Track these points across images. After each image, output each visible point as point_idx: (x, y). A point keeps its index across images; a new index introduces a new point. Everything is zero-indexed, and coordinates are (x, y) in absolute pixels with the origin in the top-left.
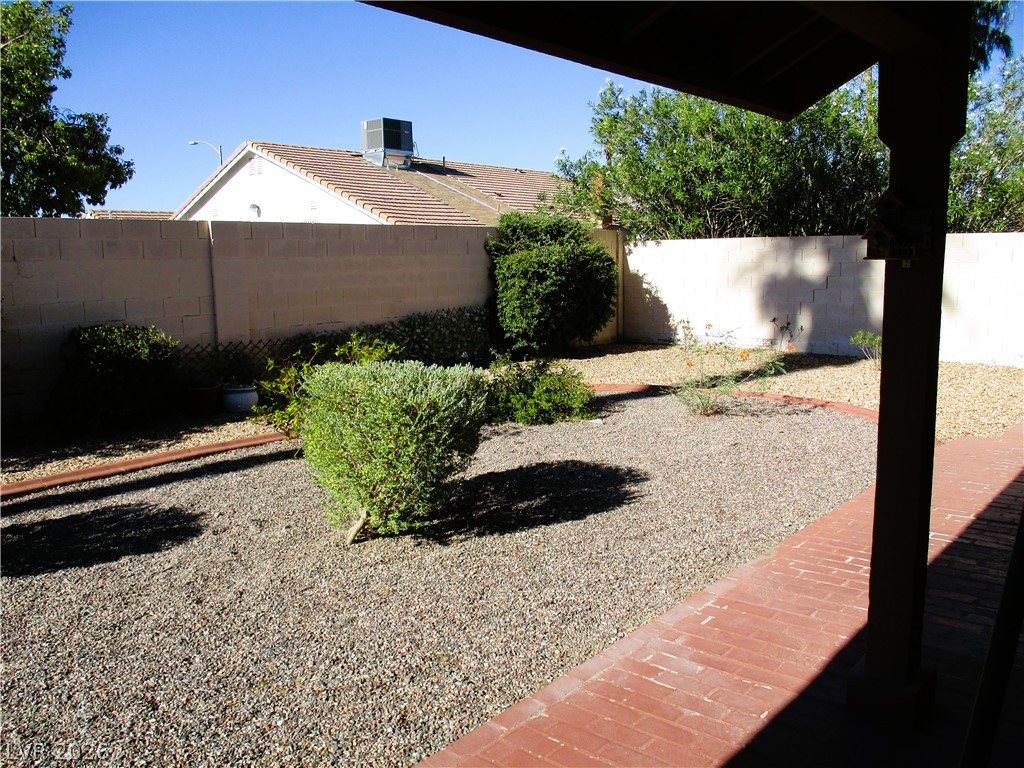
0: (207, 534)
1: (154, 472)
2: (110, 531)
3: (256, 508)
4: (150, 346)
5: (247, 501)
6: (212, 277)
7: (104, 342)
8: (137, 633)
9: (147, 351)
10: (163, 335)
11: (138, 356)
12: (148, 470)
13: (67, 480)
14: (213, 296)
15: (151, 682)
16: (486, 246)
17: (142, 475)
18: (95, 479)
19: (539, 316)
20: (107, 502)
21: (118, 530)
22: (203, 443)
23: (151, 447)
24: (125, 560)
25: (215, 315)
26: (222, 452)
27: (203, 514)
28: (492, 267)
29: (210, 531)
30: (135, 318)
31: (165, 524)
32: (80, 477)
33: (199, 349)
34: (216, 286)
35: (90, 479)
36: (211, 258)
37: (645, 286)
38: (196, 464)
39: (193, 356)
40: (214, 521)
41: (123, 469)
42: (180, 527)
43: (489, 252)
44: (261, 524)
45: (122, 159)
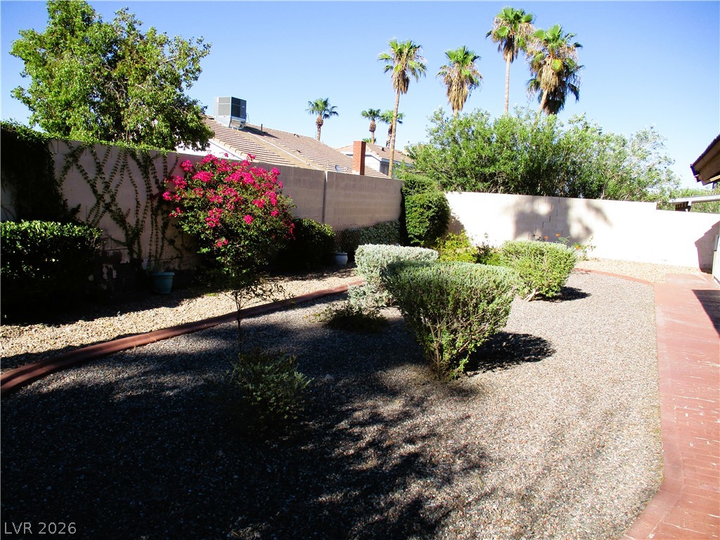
6: (324, 198)
14: (324, 208)
16: (401, 190)
19: (427, 227)
25: (324, 217)
28: (403, 201)
34: (326, 203)
36: (325, 189)
37: (452, 215)
43: (402, 193)
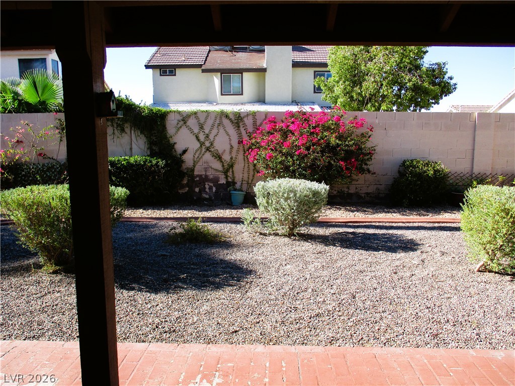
0: (419, 252)
1: (416, 225)
2: (383, 241)
3: (446, 247)
4: (435, 170)
5: (445, 244)
6: (474, 140)
7: (414, 167)
8: (367, 276)
9: (432, 172)
10: (443, 166)
11: (428, 175)
12: (414, 224)
13: (381, 220)
14: (473, 150)
15: (358, 291)
17: (411, 225)
18: (393, 222)
20: (391, 232)
21: (386, 242)
22: (447, 217)
23: (424, 215)
24: (381, 252)
25: (473, 159)
26: (452, 222)
27: (423, 244)
29: (420, 251)
30: (433, 158)
31: (405, 244)
32: (386, 221)
33: (462, 175)
34: (476, 144)
35: (390, 222)
36: (475, 131)
38: (436, 225)
39: (458, 178)
40: (426, 248)
41: (404, 221)
42: (410, 246)
44: (443, 254)
45: (452, 82)
